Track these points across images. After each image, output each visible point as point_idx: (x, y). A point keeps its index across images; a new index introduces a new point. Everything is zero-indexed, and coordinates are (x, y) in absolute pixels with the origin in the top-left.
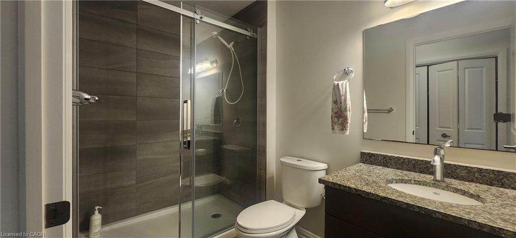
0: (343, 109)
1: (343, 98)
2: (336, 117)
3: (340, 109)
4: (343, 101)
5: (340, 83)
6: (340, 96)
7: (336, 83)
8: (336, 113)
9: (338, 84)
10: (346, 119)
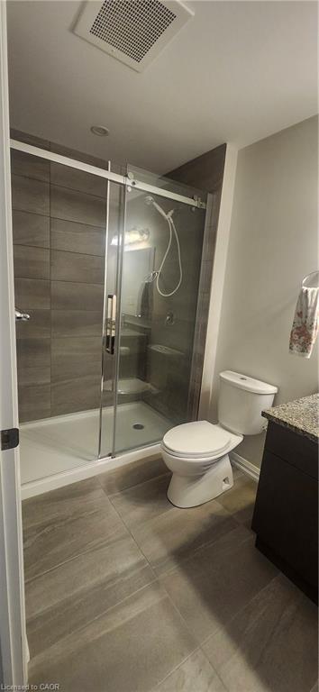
0: (308, 325)
1: (310, 311)
2: (298, 334)
3: (304, 324)
4: (309, 315)
5: (310, 290)
6: (307, 308)
7: (305, 288)
8: (297, 328)
9: (307, 291)
10: (309, 338)
